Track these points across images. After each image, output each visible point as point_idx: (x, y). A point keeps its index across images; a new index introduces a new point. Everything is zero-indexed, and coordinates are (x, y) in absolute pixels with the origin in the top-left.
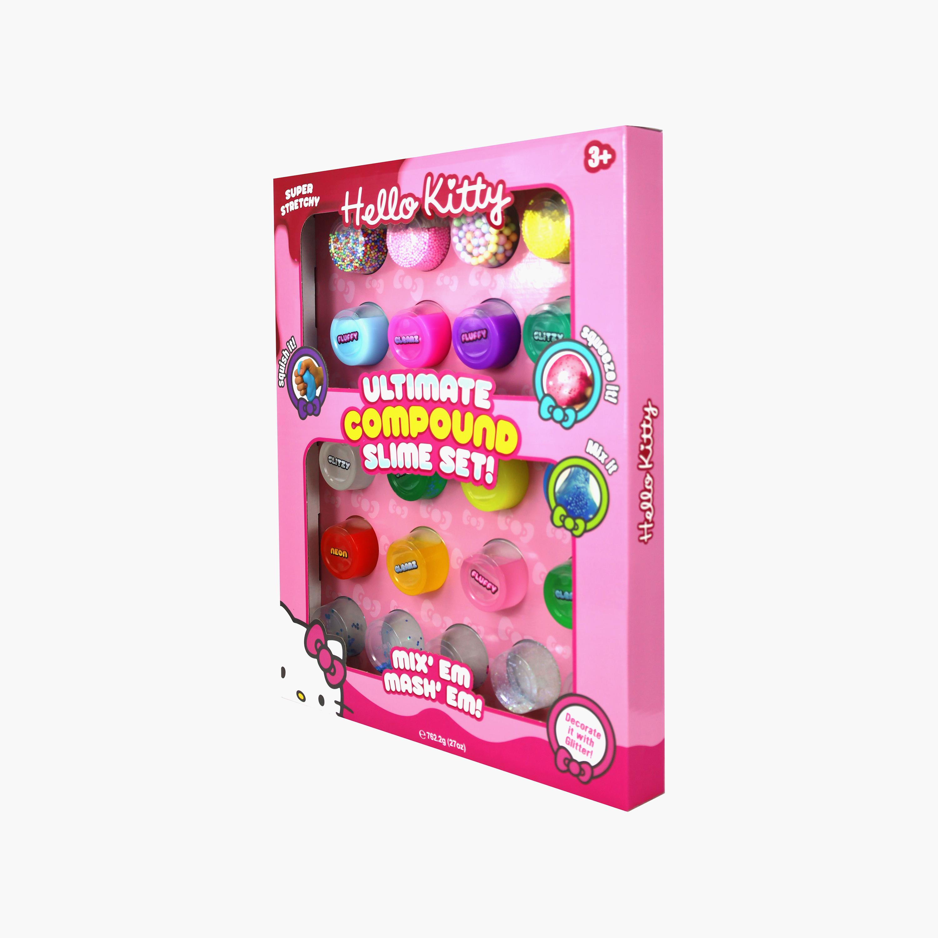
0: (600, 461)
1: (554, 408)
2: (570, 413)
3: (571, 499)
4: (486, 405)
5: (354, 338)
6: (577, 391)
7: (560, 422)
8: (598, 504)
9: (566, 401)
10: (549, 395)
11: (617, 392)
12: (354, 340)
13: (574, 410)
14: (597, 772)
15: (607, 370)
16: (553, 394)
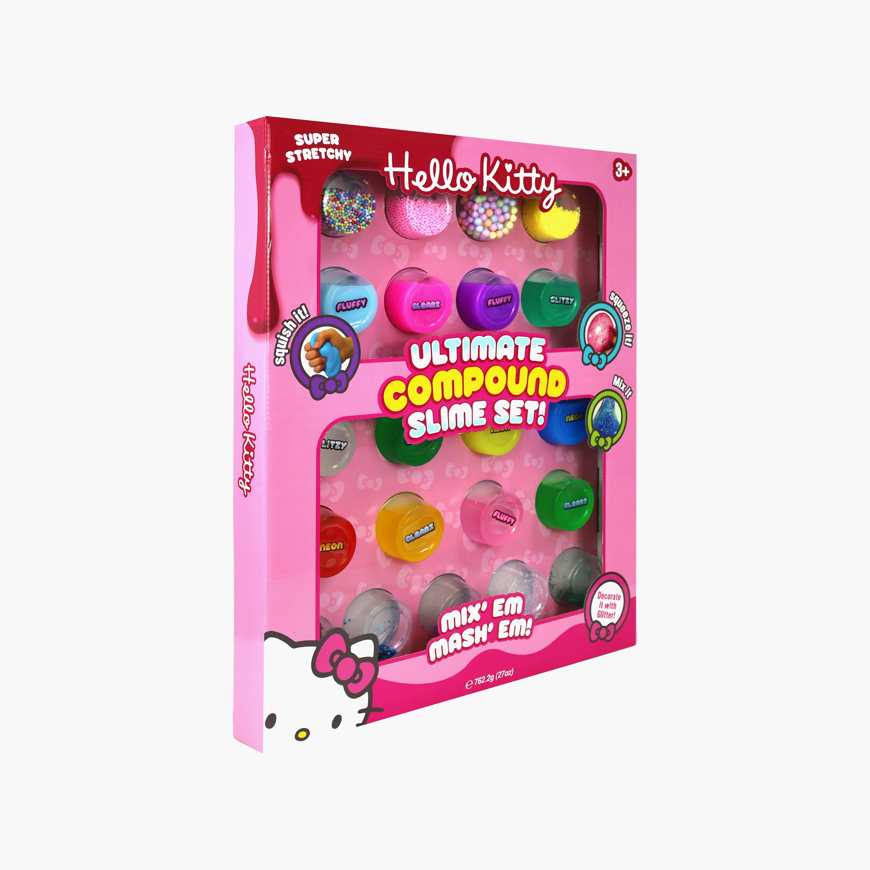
0: (621, 390)
1: (592, 355)
2: (603, 357)
3: (603, 423)
4: (541, 358)
5: (361, 305)
6: (607, 340)
7: (596, 365)
8: (620, 423)
9: (600, 348)
10: (589, 345)
11: (632, 338)
12: (362, 307)
13: (605, 354)
14: (618, 627)
15: (625, 324)
16: (591, 344)
